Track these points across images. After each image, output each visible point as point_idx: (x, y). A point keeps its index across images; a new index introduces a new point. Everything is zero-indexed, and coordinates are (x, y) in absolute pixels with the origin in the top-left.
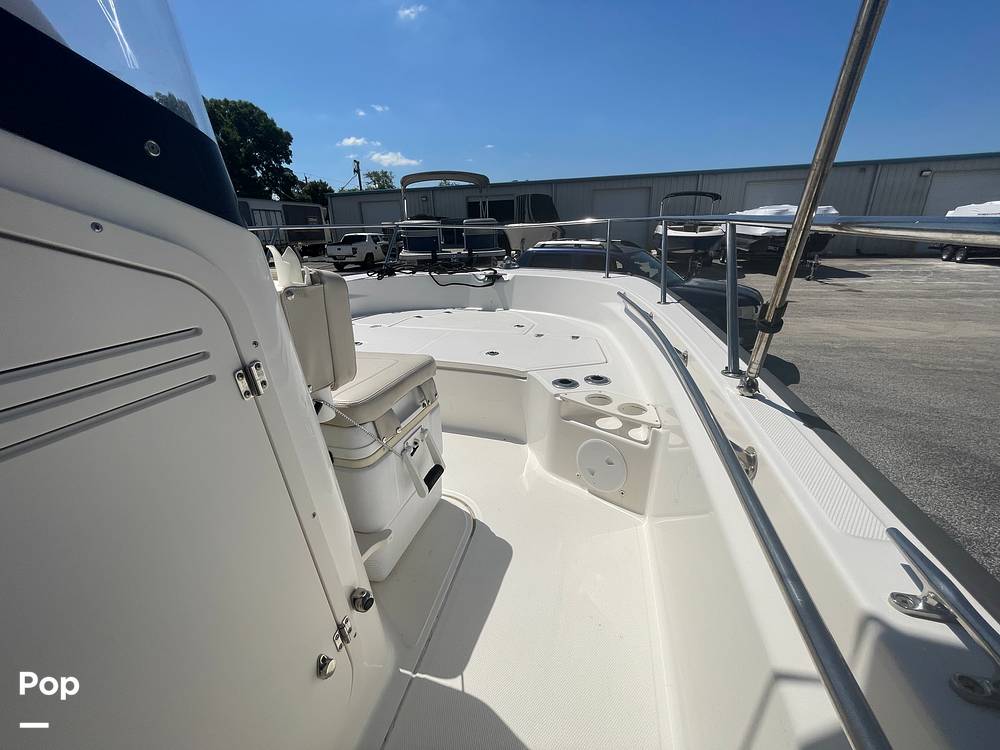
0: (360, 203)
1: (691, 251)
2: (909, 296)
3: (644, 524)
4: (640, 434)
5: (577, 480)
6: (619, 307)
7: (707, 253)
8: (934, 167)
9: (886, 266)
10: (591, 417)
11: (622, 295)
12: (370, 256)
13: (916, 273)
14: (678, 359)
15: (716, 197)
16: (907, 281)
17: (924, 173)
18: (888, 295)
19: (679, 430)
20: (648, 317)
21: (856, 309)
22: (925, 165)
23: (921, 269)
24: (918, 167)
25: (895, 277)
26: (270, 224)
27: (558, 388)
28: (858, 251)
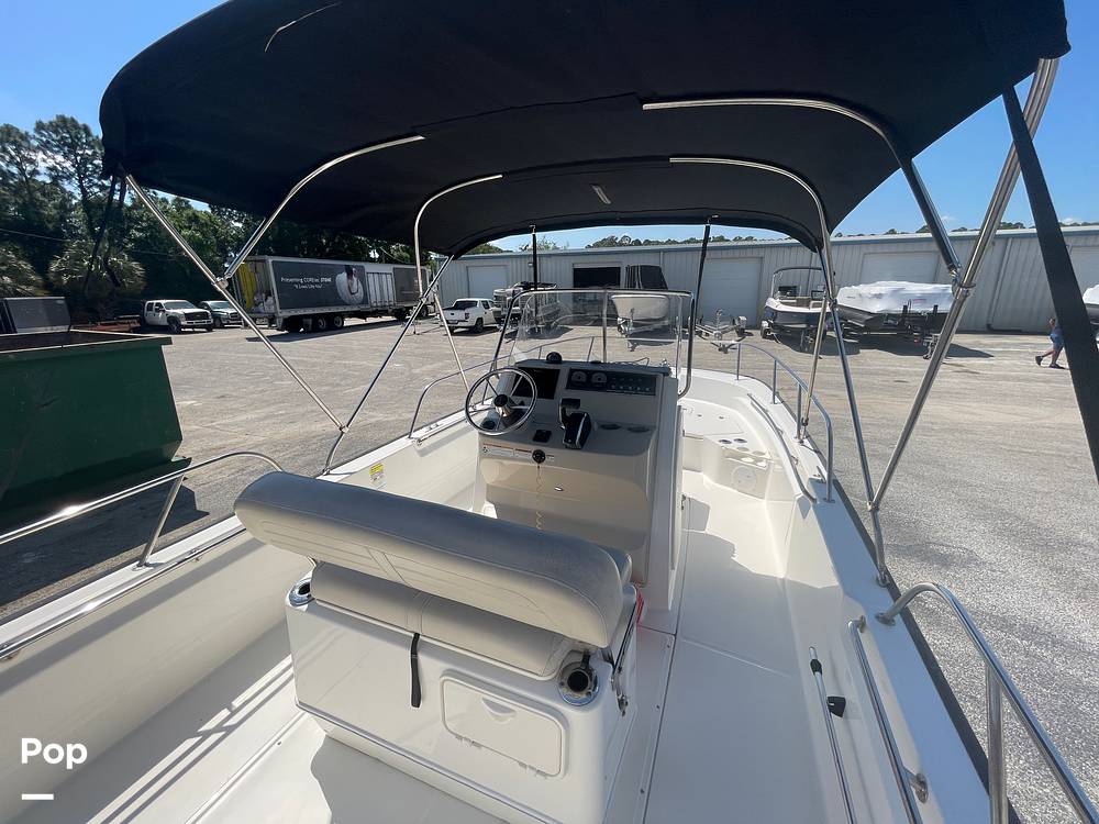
0: (466, 268)
1: (804, 326)
2: (1027, 380)
3: (764, 503)
4: (763, 464)
5: (732, 486)
6: (747, 402)
10: (739, 457)
11: (750, 396)
12: (480, 320)
14: (779, 432)
18: (1006, 378)
19: (780, 463)
20: (766, 411)
21: (967, 392)
25: (1020, 358)
26: (381, 286)
27: (721, 444)
28: (989, 326)
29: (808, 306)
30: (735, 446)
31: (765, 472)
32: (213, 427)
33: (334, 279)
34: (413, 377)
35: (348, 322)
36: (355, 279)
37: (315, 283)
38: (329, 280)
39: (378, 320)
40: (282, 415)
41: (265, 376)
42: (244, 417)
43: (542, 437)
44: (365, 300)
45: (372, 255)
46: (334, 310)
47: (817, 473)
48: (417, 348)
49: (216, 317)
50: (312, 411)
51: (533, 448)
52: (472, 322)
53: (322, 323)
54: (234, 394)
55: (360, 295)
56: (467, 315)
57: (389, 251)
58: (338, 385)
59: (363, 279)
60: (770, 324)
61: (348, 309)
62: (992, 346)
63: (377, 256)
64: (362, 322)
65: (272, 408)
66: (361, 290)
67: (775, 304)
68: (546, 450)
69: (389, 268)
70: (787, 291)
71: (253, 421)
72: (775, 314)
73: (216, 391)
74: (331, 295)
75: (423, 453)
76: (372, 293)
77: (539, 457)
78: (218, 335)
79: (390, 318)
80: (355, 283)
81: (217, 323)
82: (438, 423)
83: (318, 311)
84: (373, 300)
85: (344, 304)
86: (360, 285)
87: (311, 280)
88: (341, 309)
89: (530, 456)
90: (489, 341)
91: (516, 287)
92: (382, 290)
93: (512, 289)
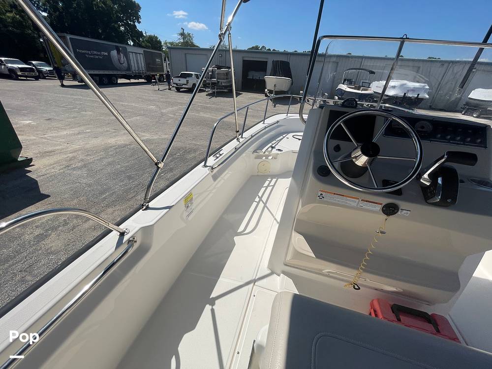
0: (185, 54)
12: (194, 84)
15: (373, 73)
26: (137, 61)
29: (359, 90)
32: (45, 138)
33: (109, 53)
34: (162, 114)
35: (120, 81)
36: (122, 55)
37: (98, 55)
38: (106, 54)
39: (136, 81)
40: (89, 132)
41: (73, 108)
42: (65, 133)
44: (129, 68)
45: (129, 43)
46: (111, 73)
48: (162, 98)
49: (40, 71)
50: (107, 131)
52: (190, 86)
53: (106, 80)
54: (56, 118)
55: (125, 65)
56: (187, 81)
57: (139, 41)
59: (126, 55)
60: (338, 98)
61: (119, 73)
63: (132, 44)
64: (127, 81)
65: (82, 128)
66: (126, 62)
67: (344, 87)
69: (141, 50)
70: (349, 82)
71: (71, 135)
73: (44, 115)
74: (107, 63)
76: (132, 64)
78: (42, 83)
79: (143, 81)
80: (122, 57)
81: (41, 75)
83: (101, 72)
84: (133, 69)
85: (117, 70)
86: (125, 58)
87: (95, 52)
88: (115, 73)
90: (200, 97)
91: (213, 68)
92: (138, 63)
93: (211, 69)
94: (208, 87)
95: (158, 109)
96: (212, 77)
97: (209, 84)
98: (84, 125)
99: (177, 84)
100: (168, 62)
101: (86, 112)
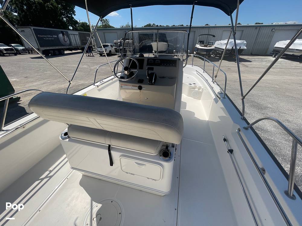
0: (104, 33)
1: (205, 53)
2: (259, 68)
3: (201, 101)
4: (201, 90)
5: (192, 97)
6: (195, 73)
7: (210, 53)
8: (276, 28)
9: (257, 59)
10: (194, 88)
11: (196, 70)
12: (110, 51)
13: (264, 61)
15: (214, 36)
16: (261, 63)
17: (273, 30)
18: (254, 67)
20: (202, 75)
21: (245, 71)
22: (274, 28)
23: (266, 60)
24: (272, 28)
25: (258, 62)
26: (75, 39)
27: (189, 85)
28: (251, 53)
29: (207, 47)
30: (193, 85)
31: (201, 93)
32: (25, 87)
33: (58, 36)
34: (91, 70)
35: (66, 52)
36: (65, 36)
37: (51, 38)
38: (56, 36)
39: (76, 51)
40: (49, 82)
41: (40, 70)
42: (36, 84)
43: (141, 81)
44: (71, 44)
45: (70, 28)
46: (60, 47)
47: (220, 91)
48: (91, 60)
49: (17, 50)
50: (59, 81)
51: (138, 85)
52: (108, 52)
53: (57, 52)
54: (30, 76)
55: (68, 42)
56: (106, 50)
57: (76, 26)
58: (67, 73)
60: (196, 53)
61: (65, 47)
62: (252, 59)
63: (72, 28)
64: (71, 52)
65: (45, 81)
66: (68, 40)
67: (198, 46)
68: (143, 86)
69: (77, 33)
70: (201, 42)
72: (198, 49)
73: (24, 75)
74: (57, 42)
75: (99, 90)
76: (72, 41)
77: (140, 88)
79: (80, 51)
80: (66, 38)
81: (18, 52)
82: (103, 80)
83: (54, 48)
84: (73, 44)
85: (63, 45)
86: (68, 38)
87: (49, 36)
88: (63, 47)
89: (137, 88)
90: (114, 58)
91: (121, 40)
92: (76, 41)
93: (120, 41)
94: (119, 52)
95: (89, 67)
96: (120, 46)
97: (119, 50)
98: (47, 79)
99: (100, 52)
100: (94, 39)
101: (47, 72)
